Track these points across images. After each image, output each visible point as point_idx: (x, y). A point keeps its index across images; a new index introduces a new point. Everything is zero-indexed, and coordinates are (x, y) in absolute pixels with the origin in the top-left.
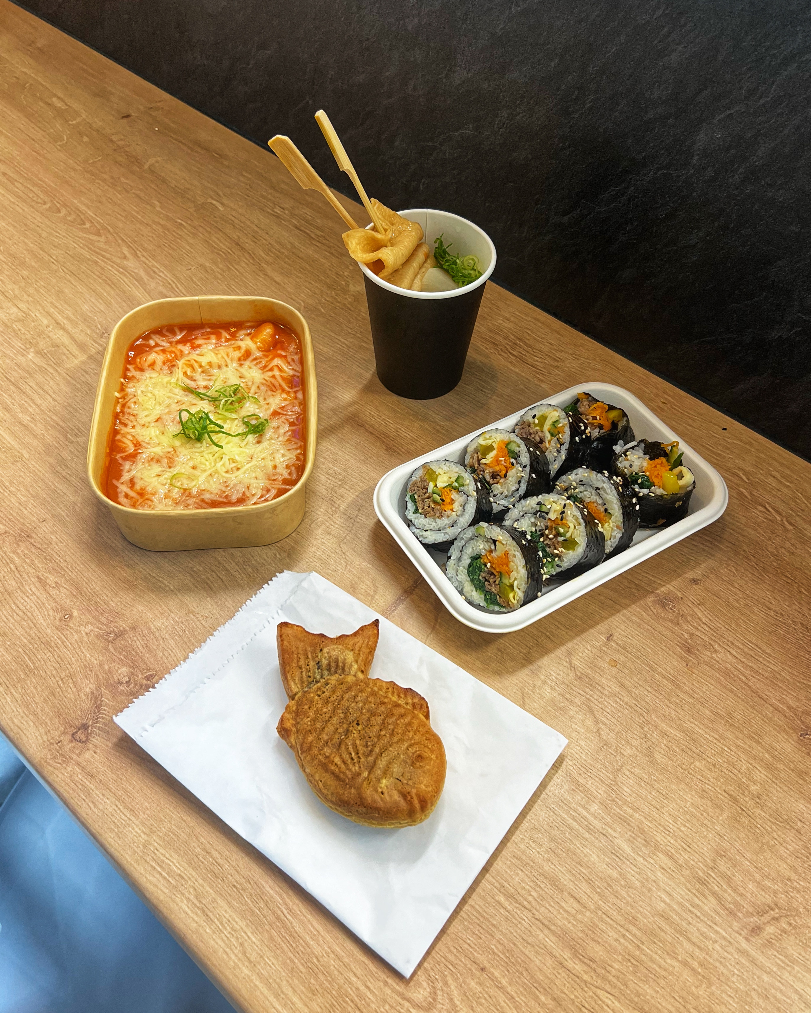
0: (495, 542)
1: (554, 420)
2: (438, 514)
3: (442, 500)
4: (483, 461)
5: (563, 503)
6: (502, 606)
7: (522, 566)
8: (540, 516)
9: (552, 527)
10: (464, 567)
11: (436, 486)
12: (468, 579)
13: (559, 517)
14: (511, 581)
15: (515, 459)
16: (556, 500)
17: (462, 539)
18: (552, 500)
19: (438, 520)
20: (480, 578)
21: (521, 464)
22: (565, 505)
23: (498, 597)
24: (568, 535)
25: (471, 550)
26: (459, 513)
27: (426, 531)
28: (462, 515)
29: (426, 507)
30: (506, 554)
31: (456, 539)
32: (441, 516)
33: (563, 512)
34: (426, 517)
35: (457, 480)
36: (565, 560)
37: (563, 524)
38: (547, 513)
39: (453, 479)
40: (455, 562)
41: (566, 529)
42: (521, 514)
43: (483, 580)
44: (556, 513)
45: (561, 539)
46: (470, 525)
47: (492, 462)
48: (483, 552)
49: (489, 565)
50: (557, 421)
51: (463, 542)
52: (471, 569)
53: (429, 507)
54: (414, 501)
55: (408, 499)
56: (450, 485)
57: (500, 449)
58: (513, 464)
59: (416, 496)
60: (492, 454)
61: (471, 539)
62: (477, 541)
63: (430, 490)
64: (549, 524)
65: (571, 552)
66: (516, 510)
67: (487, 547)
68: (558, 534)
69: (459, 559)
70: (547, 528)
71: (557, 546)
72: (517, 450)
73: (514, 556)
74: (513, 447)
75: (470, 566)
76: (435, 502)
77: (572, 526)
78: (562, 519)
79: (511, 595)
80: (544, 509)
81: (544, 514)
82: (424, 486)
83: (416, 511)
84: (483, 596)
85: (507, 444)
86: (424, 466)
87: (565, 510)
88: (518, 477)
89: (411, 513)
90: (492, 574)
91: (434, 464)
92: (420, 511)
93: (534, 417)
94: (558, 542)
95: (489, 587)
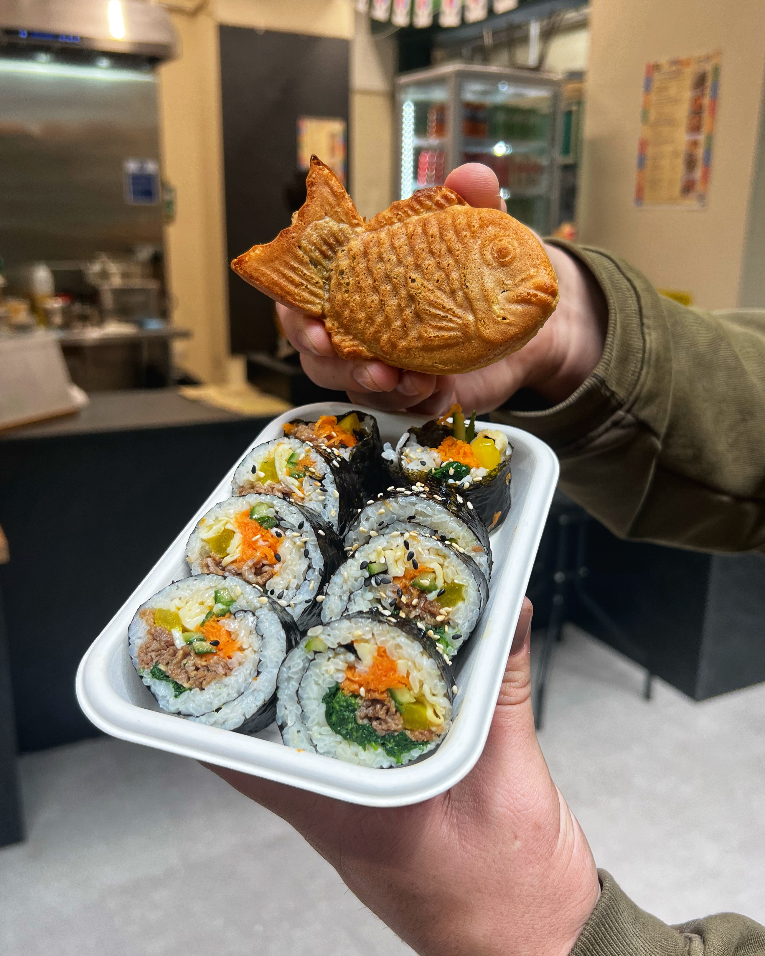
0: (350, 648)
1: (287, 456)
2: (221, 671)
3: (216, 644)
4: (227, 560)
5: (400, 541)
6: (425, 743)
7: (419, 655)
8: (377, 584)
9: (406, 587)
10: (318, 724)
11: (185, 630)
12: (339, 738)
13: (410, 565)
14: (416, 690)
15: (278, 526)
16: (385, 544)
17: (289, 679)
18: (380, 548)
19: (226, 680)
20: (360, 722)
21: (292, 529)
22: (406, 545)
23: (408, 733)
24: (440, 583)
25: (315, 688)
26: (256, 646)
27: (217, 710)
28: (263, 647)
29: (193, 674)
30: (382, 653)
31: (277, 688)
32: (228, 670)
33: (411, 556)
34: (202, 689)
35: (217, 600)
36: (460, 621)
37: (419, 572)
38: (385, 572)
39: (210, 602)
40: (298, 726)
41: (432, 576)
42: (345, 598)
43: (366, 721)
44: (399, 563)
45: (432, 596)
46: (288, 651)
47: (243, 552)
48: (341, 677)
49: (362, 691)
50: (292, 456)
51: (294, 684)
52: (334, 718)
53: (197, 669)
54: (164, 677)
55: (148, 680)
56: (210, 614)
57: (243, 526)
58: (279, 535)
59: (162, 667)
60: (236, 541)
61: (306, 669)
62: (318, 666)
63: (179, 642)
64: (399, 586)
65: (460, 604)
66: (332, 598)
67: (342, 665)
68: (423, 591)
69: (303, 717)
70: (399, 593)
71: (434, 610)
72: (271, 513)
73: (398, 646)
74: (263, 512)
75: (329, 715)
76: (201, 655)
77: (435, 566)
78: (415, 565)
79: (429, 713)
80: (376, 568)
81: (382, 576)
82: (167, 642)
83: (179, 689)
84: (380, 750)
85: (251, 513)
86: (141, 612)
87: (411, 549)
88: (300, 547)
89: (172, 700)
90: (374, 702)
91: (159, 598)
92: (186, 685)
93: (254, 470)
94: (431, 602)
95: (384, 727)
